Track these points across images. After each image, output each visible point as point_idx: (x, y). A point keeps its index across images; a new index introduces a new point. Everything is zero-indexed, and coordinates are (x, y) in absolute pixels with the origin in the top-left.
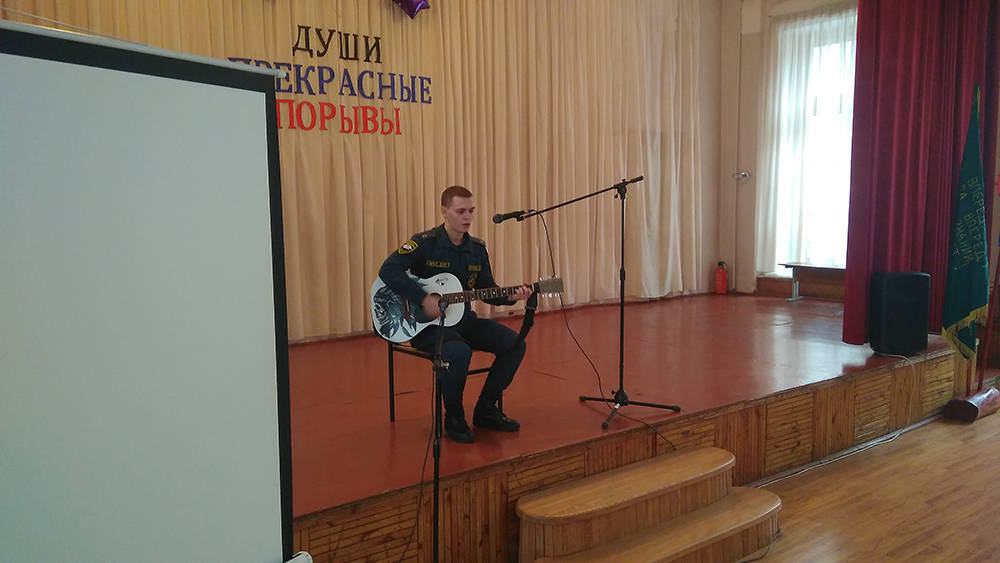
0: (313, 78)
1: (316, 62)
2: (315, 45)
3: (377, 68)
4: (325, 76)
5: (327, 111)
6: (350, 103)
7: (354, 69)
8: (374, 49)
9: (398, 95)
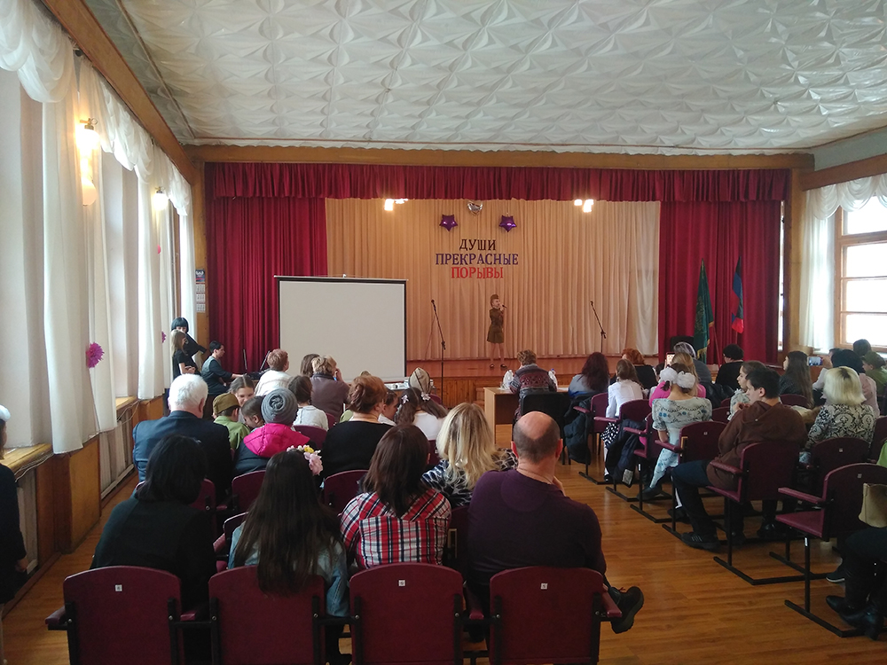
0: (467, 259)
1: (468, 252)
2: (468, 246)
3: (494, 252)
4: (472, 257)
5: (473, 271)
6: (481, 267)
7: (484, 253)
8: (493, 245)
9: (502, 262)
